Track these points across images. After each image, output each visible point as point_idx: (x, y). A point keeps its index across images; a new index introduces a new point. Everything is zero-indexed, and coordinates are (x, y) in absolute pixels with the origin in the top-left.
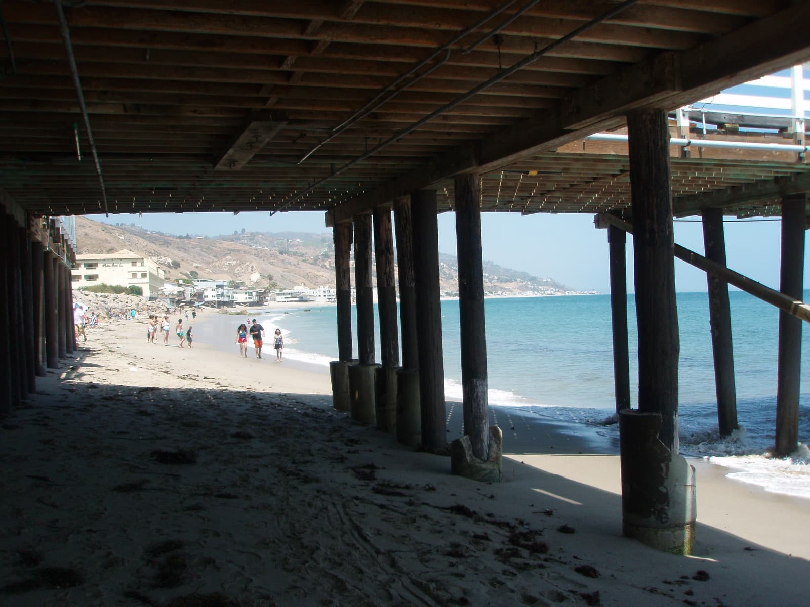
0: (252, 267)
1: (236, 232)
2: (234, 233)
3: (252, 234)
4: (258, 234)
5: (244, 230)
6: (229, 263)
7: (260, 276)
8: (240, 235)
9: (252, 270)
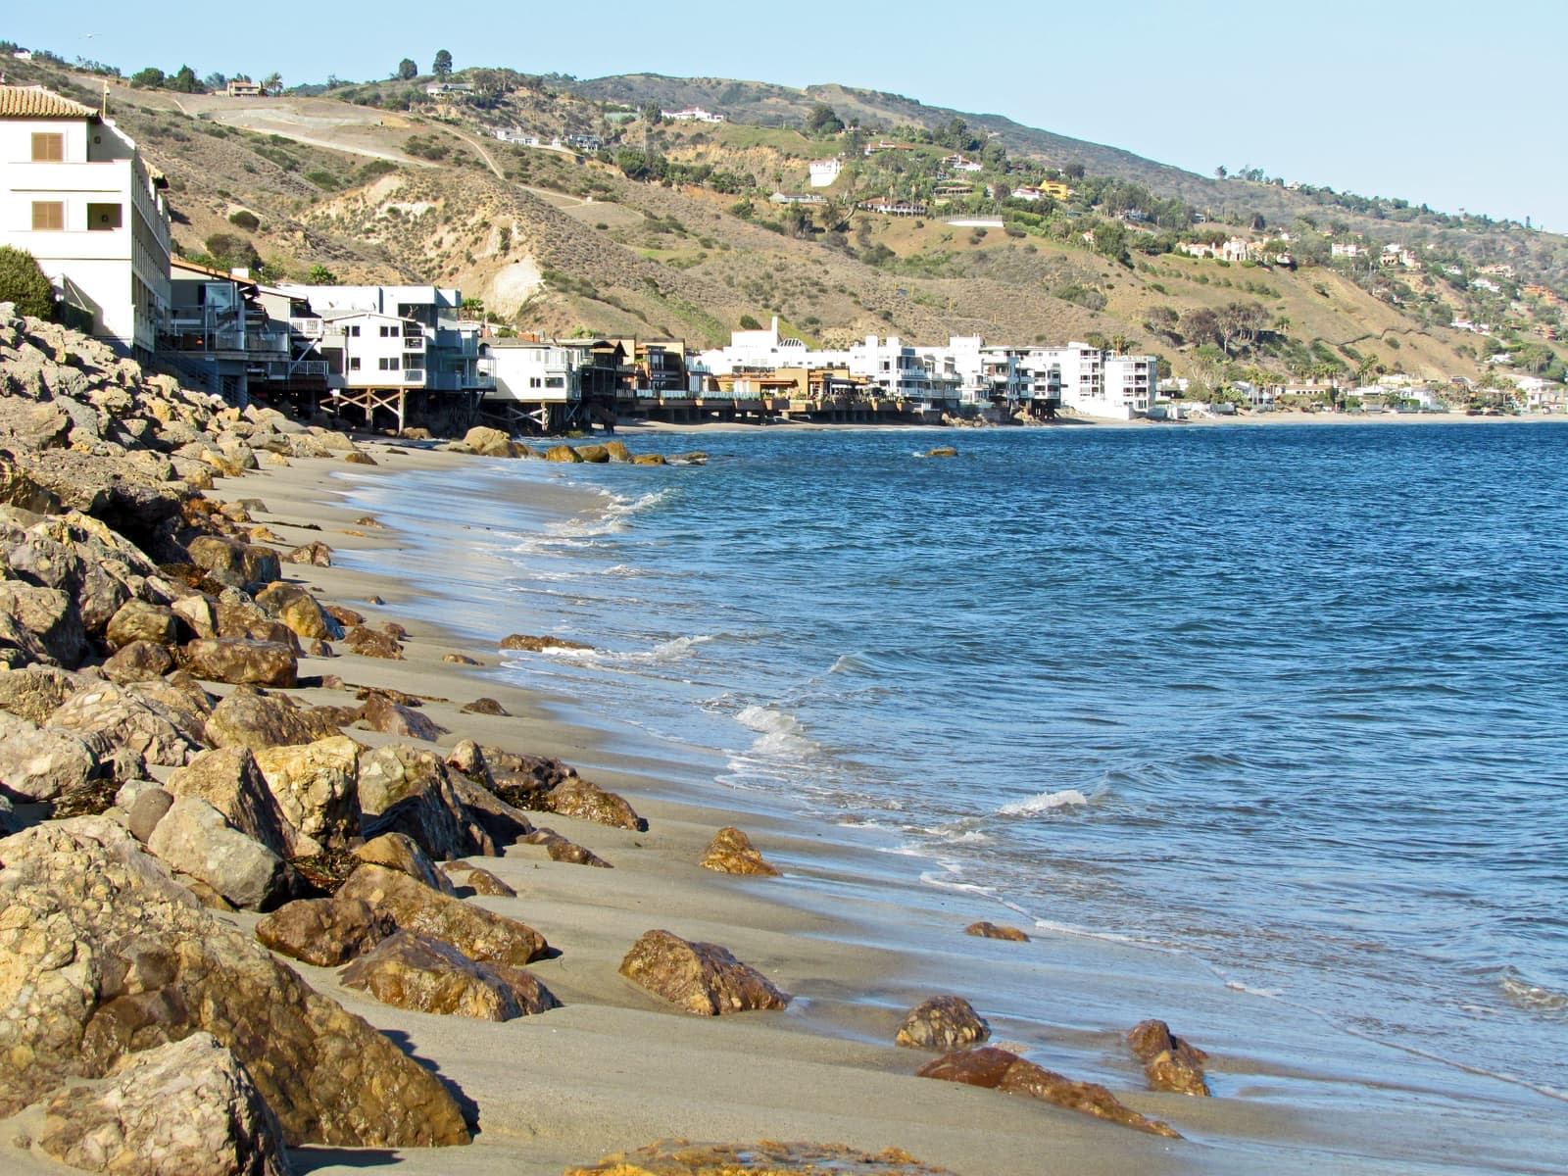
0: (506, 233)
1: (409, 69)
2: (396, 71)
3: (484, 77)
4: (514, 80)
5: (444, 59)
6: (392, 211)
7: (544, 276)
8: (427, 80)
9: (506, 248)
